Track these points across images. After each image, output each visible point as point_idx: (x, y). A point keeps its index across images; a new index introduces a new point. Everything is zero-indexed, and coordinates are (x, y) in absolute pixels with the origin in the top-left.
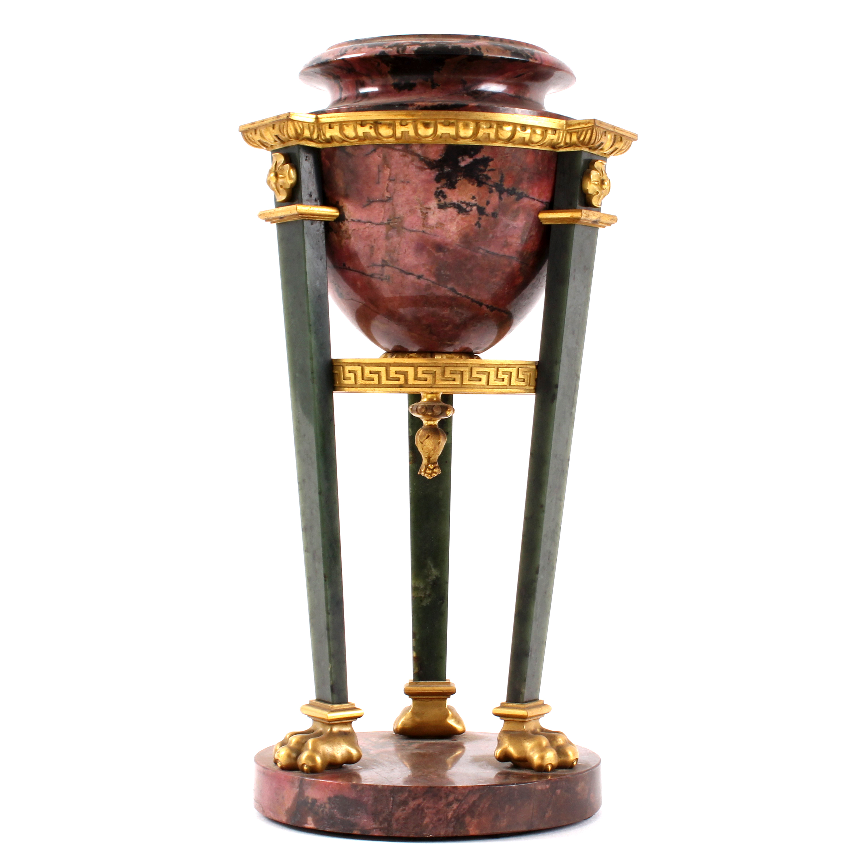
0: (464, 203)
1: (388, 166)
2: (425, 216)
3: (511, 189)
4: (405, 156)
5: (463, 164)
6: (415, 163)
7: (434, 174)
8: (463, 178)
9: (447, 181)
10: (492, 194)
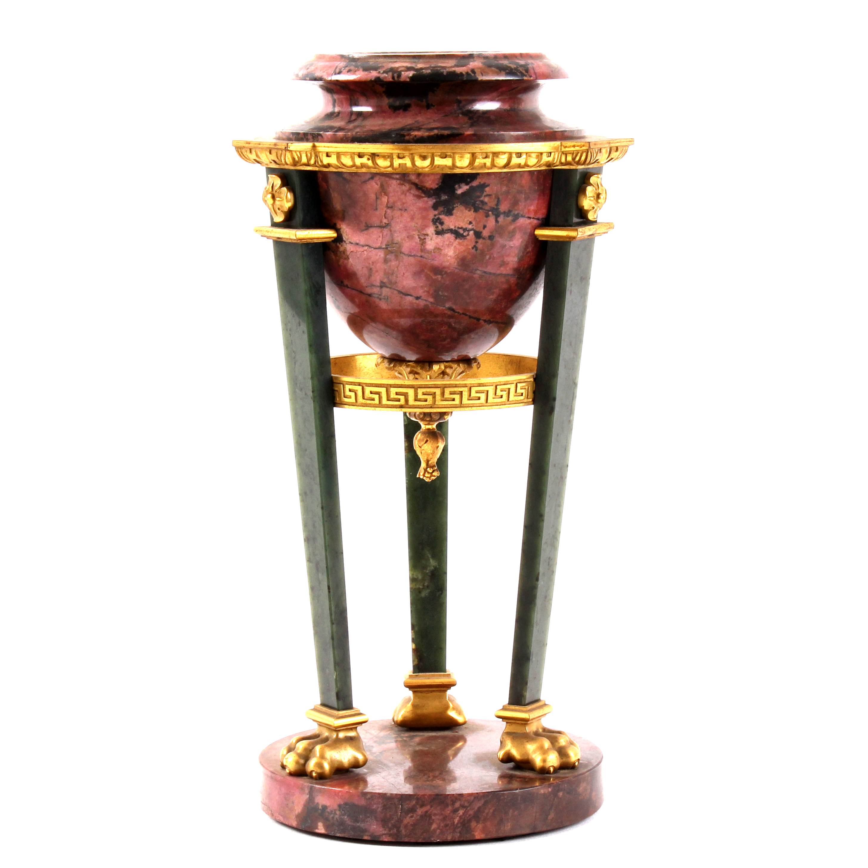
0: (461, 228)
1: (386, 194)
2: (423, 242)
3: (507, 211)
4: (403, 184)
5: (459, 192)
6: (412, 192)
7: (431, 202)
8: (460, 205)
9: (444, 208)
10: (489, 218)
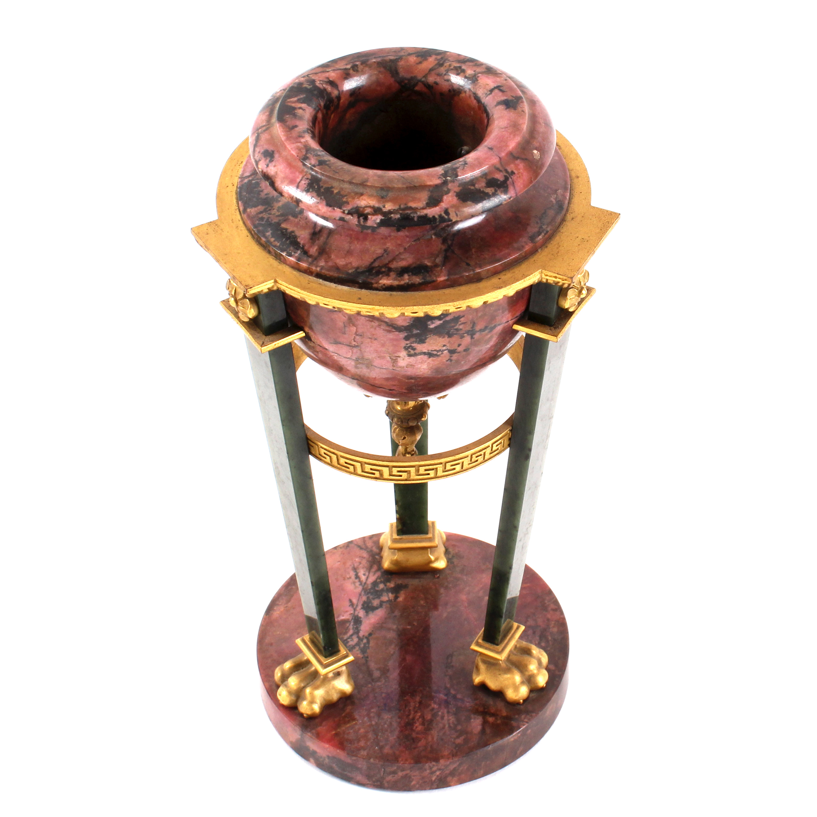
0: (435, 350)
2: (394, 361)
3: (483, 328)
5: (432, 326)
6: (382, 327)
7: (402, 335)
8: (433, 335)
9: (416, 339)
10: (463, 338)
